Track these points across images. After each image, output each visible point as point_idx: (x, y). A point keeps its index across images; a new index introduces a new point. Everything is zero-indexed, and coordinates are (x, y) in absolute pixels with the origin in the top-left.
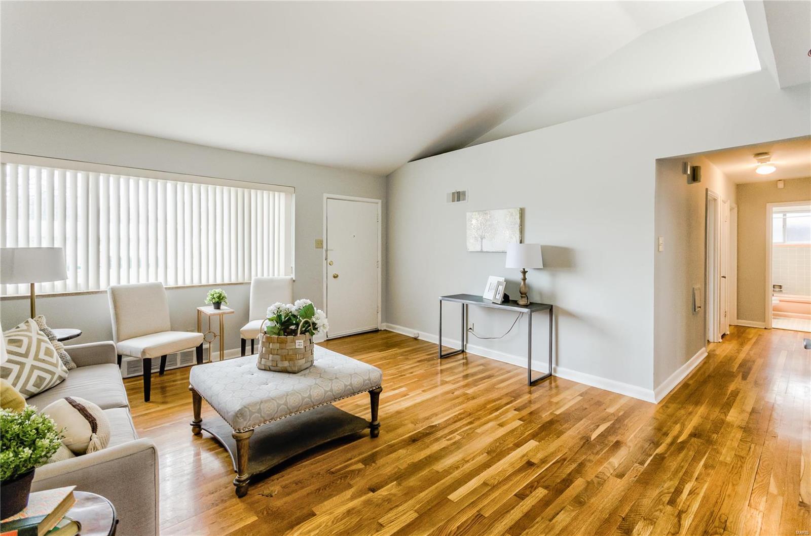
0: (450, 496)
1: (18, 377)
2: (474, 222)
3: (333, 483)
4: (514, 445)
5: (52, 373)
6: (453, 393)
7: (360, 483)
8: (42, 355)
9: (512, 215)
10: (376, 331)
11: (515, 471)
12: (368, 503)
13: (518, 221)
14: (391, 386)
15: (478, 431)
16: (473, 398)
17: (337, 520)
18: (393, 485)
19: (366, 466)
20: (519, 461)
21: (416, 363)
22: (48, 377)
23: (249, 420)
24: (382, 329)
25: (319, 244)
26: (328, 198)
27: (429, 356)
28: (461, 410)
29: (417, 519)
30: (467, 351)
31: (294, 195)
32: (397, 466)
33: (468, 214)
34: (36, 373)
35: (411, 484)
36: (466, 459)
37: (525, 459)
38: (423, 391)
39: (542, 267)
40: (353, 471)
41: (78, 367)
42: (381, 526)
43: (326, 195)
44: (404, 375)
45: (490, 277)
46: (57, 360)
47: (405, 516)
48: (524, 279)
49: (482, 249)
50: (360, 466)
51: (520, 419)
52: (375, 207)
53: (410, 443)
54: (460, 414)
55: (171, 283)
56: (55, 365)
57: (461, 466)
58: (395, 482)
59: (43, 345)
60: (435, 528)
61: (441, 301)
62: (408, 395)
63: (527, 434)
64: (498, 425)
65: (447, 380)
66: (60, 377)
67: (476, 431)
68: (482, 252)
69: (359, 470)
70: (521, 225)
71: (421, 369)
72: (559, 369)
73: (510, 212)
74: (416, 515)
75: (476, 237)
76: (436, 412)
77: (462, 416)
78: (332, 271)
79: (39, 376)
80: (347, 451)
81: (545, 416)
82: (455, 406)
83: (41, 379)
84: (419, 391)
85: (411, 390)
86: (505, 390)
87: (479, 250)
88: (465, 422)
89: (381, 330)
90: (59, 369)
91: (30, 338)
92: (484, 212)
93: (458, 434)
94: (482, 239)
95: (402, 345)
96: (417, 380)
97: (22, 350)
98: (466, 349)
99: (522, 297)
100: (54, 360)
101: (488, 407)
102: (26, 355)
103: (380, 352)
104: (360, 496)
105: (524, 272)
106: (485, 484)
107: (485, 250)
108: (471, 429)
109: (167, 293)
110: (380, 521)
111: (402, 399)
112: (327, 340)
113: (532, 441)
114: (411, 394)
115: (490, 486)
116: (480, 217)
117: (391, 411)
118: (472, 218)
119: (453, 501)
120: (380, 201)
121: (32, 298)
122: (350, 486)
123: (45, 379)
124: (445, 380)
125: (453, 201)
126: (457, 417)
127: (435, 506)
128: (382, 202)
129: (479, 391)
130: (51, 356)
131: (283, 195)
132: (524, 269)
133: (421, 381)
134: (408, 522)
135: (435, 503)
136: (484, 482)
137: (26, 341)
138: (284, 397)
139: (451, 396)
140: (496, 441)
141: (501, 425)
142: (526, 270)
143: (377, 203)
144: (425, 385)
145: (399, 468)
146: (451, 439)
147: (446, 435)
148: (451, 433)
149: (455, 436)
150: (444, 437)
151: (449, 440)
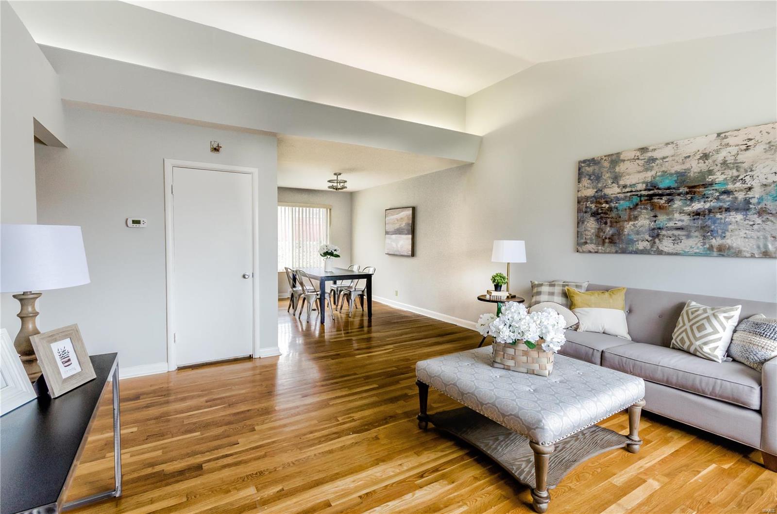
51: (254, 431)
67: (317, 423)
146: (349, 418)
147: (351, 421)
148: (344, 423)
149: (342, 420)
150: (354, 420)
151: (351, 417)
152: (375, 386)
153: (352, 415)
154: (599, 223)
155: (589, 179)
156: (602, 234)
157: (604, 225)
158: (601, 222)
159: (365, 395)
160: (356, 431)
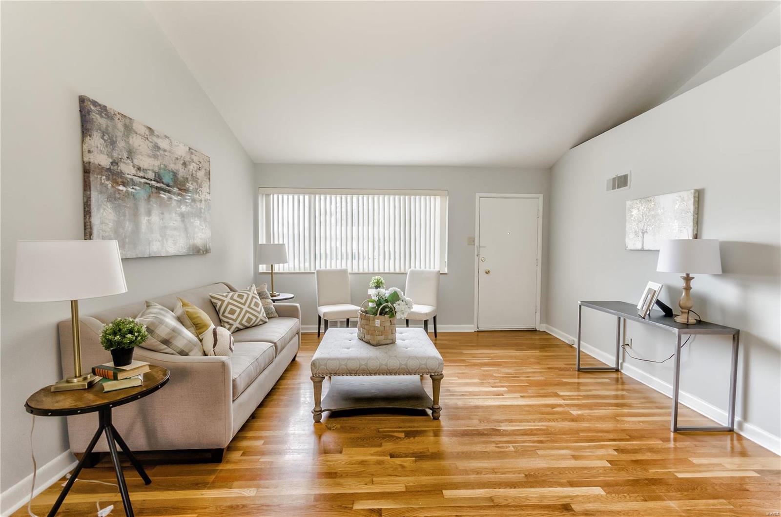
0: (446, 491)
1: (239, 316)
2: (635, 212)
3: (372, 438)
4: (568, 482)
5: (257, 317)
6: (553, 408)
7: (388, 446)
8: (252, 306)
9: (683, 200)
10: (534, 331)
11: (538, 505)
12: (379, 463)
13: (691, 208)
14: (495, 383)
15: (540, 452)
16: (573, 420)
17: (351, 463)
18: (410, 460)
19: (405, 437)
20: (555, 499)
21: (543, 369)
22: (254, 318)
23: (318, 369)
24: (541, 330)
25: (472, 241)
26: (480, 198)
27: (566, 366)
28: (543, 426)
29: (402, 492)
30: (622, 371)
31: (448, 197)
32: (428, 448)
33: (628, 203)
34: (248, 315)
35: (424, 466)
36: (496, 471)
37: (567, 500)
38: (521, 396)
39: (721, 273)
40: (393, 437)
41: (279, 316)
42: (373, 482)
43: (478, 195)
44: (518, 377)
45: (650, 282)
46: (261, 310)
47: (393, 486)
48: (688, 288)
49: (643, 247)
50: (402, 435)
51: (608, 461)
52: (536, 202)
53: (459, 435)
54: (536, 430)
55: (356, 270)
56: (259, 313)
57: (484, 473)
58: (414, 458)
59: (254, 300)
60: (406, 506)
61: (580, 306)
62: (503, 395)
63: (601, 478)
64: (572, 456)
65: (561, 394)
66: (261, 320)
67: (537, 451)
68: (642, 250)
69: (398, 438)
70: (698, 214)
71: (542, 376)
72: (747, 426)
73: (680, 196)
74: (404, 489)
75: (636, 232)
76: (513, 419)
77: (539, 432)
78: (484, 267)
79: (249, 317)
80: (403, 421)
81: (654, 472)
82: (540, 420)
83: (249, 320)
84: (518, 395)
85: (508, 392)
86: (628, 425)
87: (640, 247)
88: (535, 438)
89: (539, 331)
90: (261, 315)
91: (248, 295)
92: (648, 199)
93: (513, 446)
94: (643, 234)
95: (547, 349)
96: (528, 384)
97: (243, 301)
98: (622, 368)
99: (682, 312)
100: (258, 310)
101: (581, 434)
102: (244, 304)
103: (517, 350)
104: (380, 456)
105: (688, 279)
106: (491, 499)
107: (646, 248)
108: (534, 447)
109: (349, 276)
110: (374, 479)
111: (493, 397)
112: (478, 331)
113: (599, 488)
114: (506, 396)
115: (494, 503)
116: (642, 206)
117: (471, 403)
118: (633, 208)
119: (444, 496)
120: (541, 196)
121: (272, 273)
122: (380, 445)
123: (252, 319)
124: (558, 393)
125: (613, 189)
126: (531, 431)
127: (426, 491)
128: (543, 196)
129: (590, 416)
130: (258, 307)
131: (438, 198)
132: (688, 275)
133: (531, 387)
134: (393, 491)
135: (427, 489)
136: (490, 497)
137: (245, 296)
138: (346, 360)
139: (549, 409)
140: (550, 469)
141: (575, 457)
142: (691, 275)
143: (538, 198)
144: (530, 391)
145: (428, 450)
146: (502, 447)
147: (501, 442)
148: (508, 442)
149: (509, 447)
150: (496, 443)
151: (498, 447)
152: (447, 493)
153: (497, 449)
154: (118, 213)
155: (102, 138)
156: (121, 230)
157: (122, 218)
158: (119, 212)
159: (472, 477)
160: (496, 432)
